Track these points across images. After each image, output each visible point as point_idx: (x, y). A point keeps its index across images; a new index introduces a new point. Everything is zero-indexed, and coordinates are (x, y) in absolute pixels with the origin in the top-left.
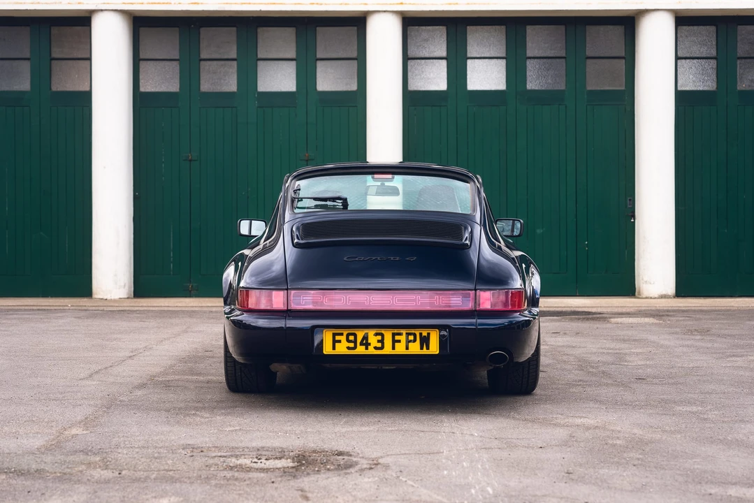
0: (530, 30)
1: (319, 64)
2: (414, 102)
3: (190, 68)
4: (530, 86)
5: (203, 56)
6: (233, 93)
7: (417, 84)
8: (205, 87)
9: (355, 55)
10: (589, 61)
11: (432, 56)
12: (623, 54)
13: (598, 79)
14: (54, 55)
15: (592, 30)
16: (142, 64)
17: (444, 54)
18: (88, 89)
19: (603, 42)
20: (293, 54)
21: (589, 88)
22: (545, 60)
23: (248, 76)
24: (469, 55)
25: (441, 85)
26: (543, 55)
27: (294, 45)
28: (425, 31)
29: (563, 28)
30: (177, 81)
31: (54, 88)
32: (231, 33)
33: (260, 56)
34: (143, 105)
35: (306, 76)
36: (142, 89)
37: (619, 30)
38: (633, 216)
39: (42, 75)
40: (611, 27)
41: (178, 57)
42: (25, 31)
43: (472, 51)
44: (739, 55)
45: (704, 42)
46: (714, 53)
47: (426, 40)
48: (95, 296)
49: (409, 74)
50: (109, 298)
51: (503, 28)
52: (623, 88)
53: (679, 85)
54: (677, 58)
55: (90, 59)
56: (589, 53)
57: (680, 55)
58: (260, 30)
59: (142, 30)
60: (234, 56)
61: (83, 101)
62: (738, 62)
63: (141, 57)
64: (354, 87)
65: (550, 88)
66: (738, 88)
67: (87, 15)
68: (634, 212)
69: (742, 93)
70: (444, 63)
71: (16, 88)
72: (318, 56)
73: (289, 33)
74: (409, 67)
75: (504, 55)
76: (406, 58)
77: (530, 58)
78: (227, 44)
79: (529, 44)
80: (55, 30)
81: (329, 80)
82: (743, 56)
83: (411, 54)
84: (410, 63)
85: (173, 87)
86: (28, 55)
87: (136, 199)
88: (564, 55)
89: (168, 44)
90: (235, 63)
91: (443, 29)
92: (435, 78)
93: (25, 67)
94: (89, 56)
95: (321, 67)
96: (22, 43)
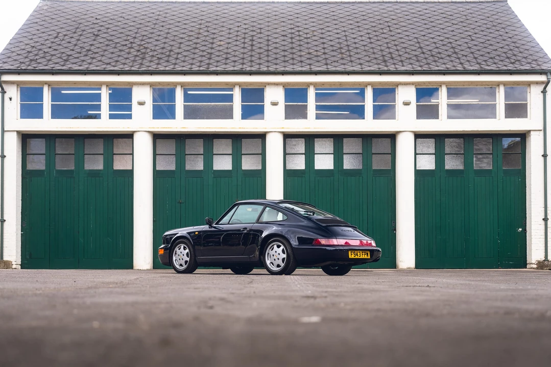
0: (345, 140)
1: (243, 156)
2: (289, 174)
3: (181, 158)
4: (344, 168)
5: (186, 153)
6: (202, 170)
7: (290, 166)
8: (188, 167)
9: (260, 152)
10: (374, 156)
11: (298, 153)
12: (390, 152)
13: (378, 164)
14: (114, 152)
15: (374, 140)
16: (158, 157)
17: (304, 152)
18: (131, 169)
19: (381, 146)
20: (230, 152)
21: (374, 168)
22: (352, 155)
23: (208, 162)
24: (315, 153)
25: (303, 167)
26: (357, 152)
27: (231, 147)
28: (294, 141)
29: (361, 139)
30: (175, 165)
31: (115, 168)
32: (200, 142)
33: (214, 153)
34: (158, 176)
35: (237, 162)
36: (157, 169)
37: (388, 140)
38: (395, 230)
39: (109, 162)
40: (384, 139)
41: (175, 153)
42: (101, 141)
43: (317, 150)
44: (446, 153)
45: (429, 146)
46: (434, 152)
47: (295, 145)
48: (134, 268)
49: (287, 162)
50: (142, 269)
51: (332, 139)
52: (390, 168)
53: (417, 167)
54: (416, 154)
55: (132, 154)
56: (373, 152)
57: (417, 152)
58: (214, 140)
59: (158, 140)
60: (202, 153)
61: (129, 175)
62: (446, 156)
63: (157, 153)
64: (260, 168)
65: (355, 168)
66: (446, 168)
67: (132, 133)
68: (395, 228)
69: (448, 171)
70: (304, 156)
71: (96, 168)
72: (243, 153)
73: (229, 141)
74: (287, 158)
75: (333, 152)
76: (285, 154)
77: (345, 154)
78: (198, 147)
79: (344, 148)
80: (115, 140)
81: (248, 164)
82: (448, 153)
83: (287, 152)
84: (287, 156)
85: (173, 167)
86: (102, 153)
87: (154, 221)
88: (361, 152)
89: (170, 147)
90: (202, 156)
91: (303, 140)
92: (299, 163)
93: (101, 158)
94: (131, 153)
95: (244, 158)
96: (100, 147)
